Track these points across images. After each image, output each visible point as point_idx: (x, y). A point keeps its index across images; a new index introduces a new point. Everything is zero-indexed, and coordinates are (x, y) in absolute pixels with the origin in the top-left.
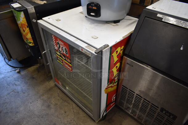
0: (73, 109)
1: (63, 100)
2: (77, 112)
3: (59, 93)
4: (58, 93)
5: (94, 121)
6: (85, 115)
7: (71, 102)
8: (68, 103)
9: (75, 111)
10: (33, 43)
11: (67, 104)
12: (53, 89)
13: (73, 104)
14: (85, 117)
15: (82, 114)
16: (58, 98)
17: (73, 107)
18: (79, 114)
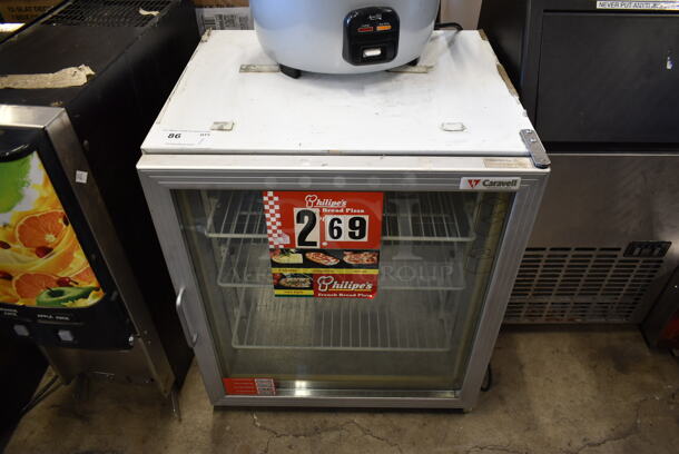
0: (367, 432)
1: (305, 436)
2: (391, 429)
3: (268, 426)
4: (262, 428)
5: (460, 412)
6: (419, 419)
7: (341, 419)
8: (335, 429)
9: (382, 433)
10: (97, 289)
11: (333, 436)
12: (228, 428)
13: (353, 422)
14: (425, 425)
15: (411, 424)
16: (284, 441)
17: (362, 429)
18: (399, 430)
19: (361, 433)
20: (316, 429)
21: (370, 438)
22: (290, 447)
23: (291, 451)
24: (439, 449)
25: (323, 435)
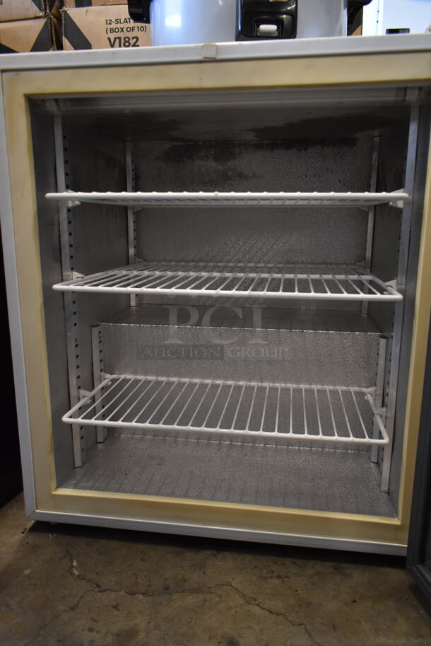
0: (250, 600)
1: (143, 594)
2: (294, 602)
8: (197, 591)
16: (108, 598)
17: (244, 596)
18: (309, 604)
19: (241, 601)
20: (167, 588)
21: (256, 610)
22: (116, 607)
23: (117, 613)
24: (382, 640)
25: (176, 596)
